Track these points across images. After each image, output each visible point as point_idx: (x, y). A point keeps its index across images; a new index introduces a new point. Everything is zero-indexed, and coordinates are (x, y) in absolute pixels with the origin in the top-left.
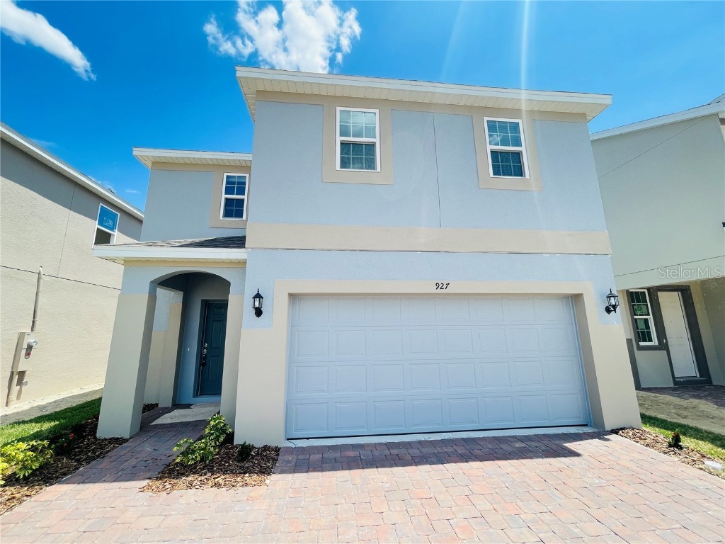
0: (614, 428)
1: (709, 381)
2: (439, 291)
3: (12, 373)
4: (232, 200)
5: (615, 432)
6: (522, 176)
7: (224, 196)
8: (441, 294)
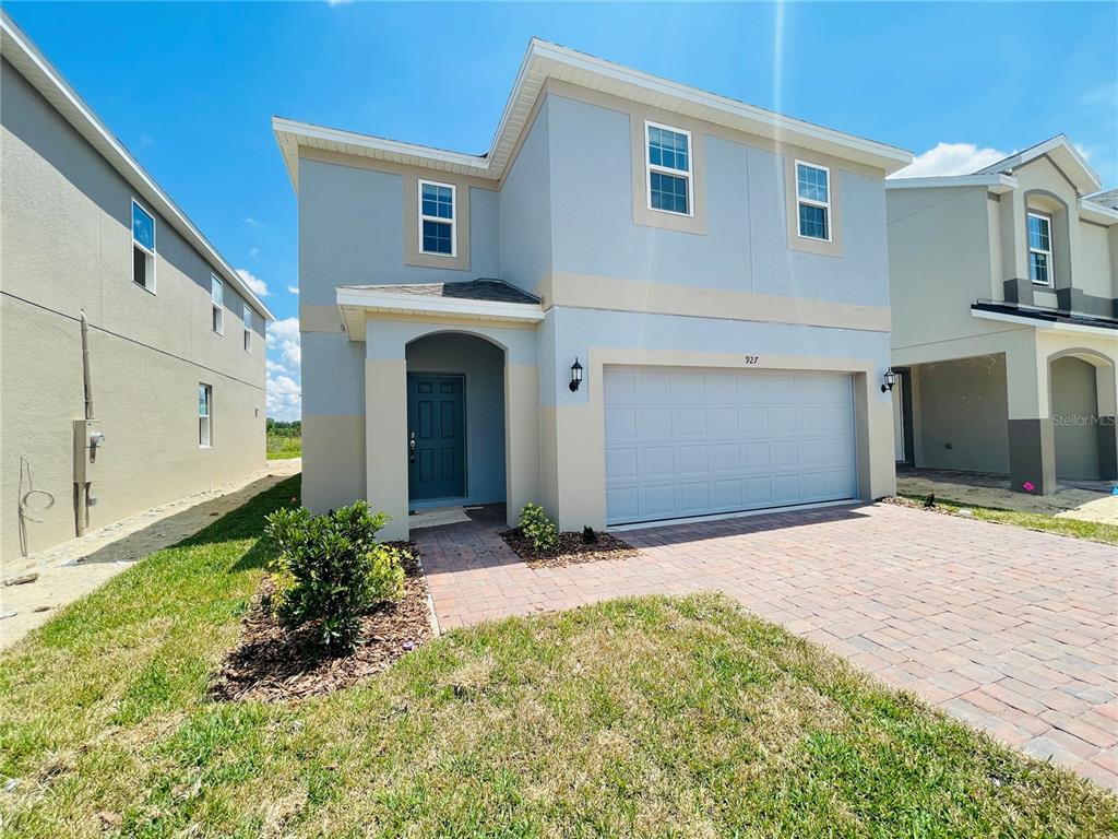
0: (878, 497)
1: (913, 465)
2: (749, 365)
3: (76, 485)
4: (433, 223)
5: (880, 500)
6: (824, 238)
7: (422, 217)
8: (751, 371)
